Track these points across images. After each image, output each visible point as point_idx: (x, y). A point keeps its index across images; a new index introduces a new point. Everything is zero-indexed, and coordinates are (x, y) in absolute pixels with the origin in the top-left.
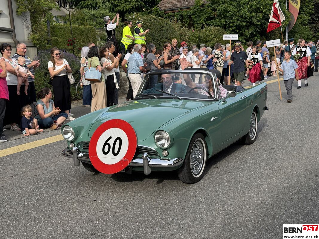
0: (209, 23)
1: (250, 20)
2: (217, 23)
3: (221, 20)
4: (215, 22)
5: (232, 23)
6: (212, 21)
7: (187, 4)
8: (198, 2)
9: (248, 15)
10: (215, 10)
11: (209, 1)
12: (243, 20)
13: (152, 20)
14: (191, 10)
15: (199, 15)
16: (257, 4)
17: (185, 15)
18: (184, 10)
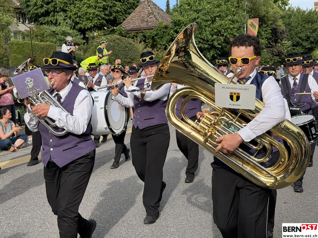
1: (212, 43)
7: (150, 25)
8: (161, 23)
9: (210, 38)
10: (177, 32)
11: (172, 22)
12: (205, 42)
13: (116, 39)
14: (154, 31)
15: (162, 36)
16: (218, 27)
17: (148, 36)
18: (147, 31)
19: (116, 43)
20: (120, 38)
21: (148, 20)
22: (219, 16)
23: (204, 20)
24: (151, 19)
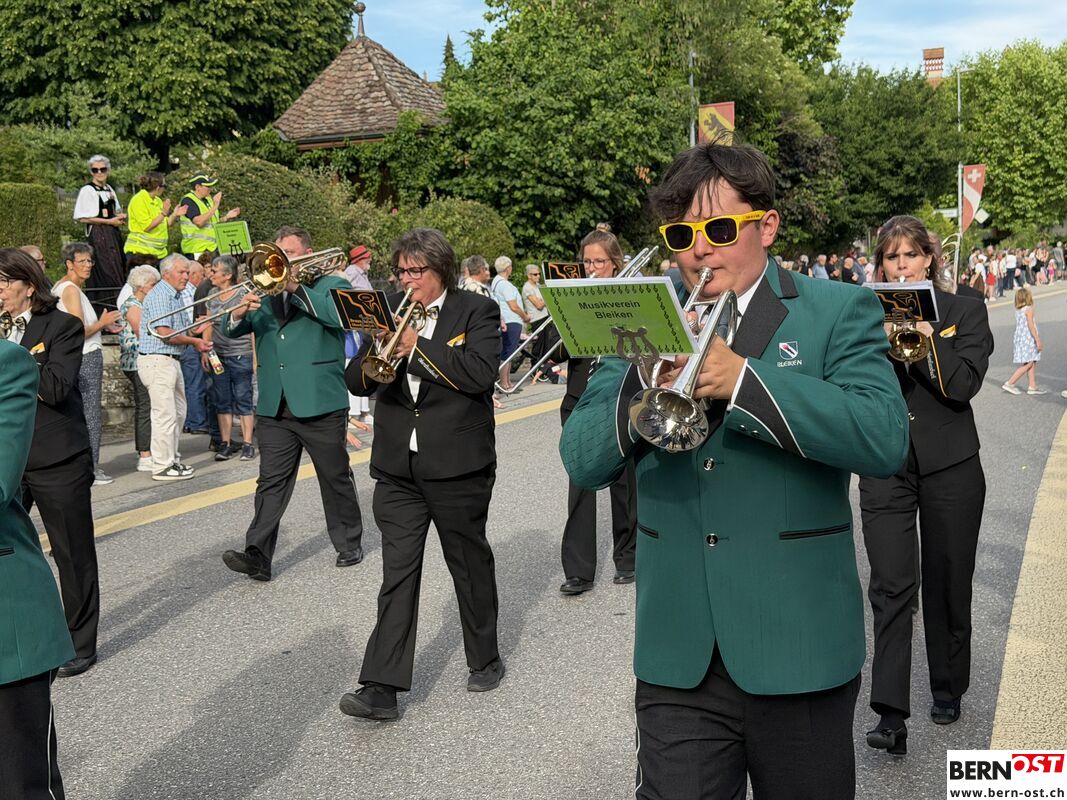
0: (447, 186)
1: (578, 182)
2: (472, 189)
3: (485, 180)
4: (464, 186)
5: (519, 189)
6: (455, 180)
7: (374, 124)
8: (410, 117)
9: (569, 166)
10: (464, 146)
11: (446, 115)
12: (554, 179)
13: (247, 171)
14: (385, 143)
15: (413, 159)
16: (596, 131)
17: (366, 159)
18: (363, 142)
19: (248, 182)
20: (263, 167)
21: (366, 106)
22: (602, 96)
23: (552, 109)
24: (375, 105)
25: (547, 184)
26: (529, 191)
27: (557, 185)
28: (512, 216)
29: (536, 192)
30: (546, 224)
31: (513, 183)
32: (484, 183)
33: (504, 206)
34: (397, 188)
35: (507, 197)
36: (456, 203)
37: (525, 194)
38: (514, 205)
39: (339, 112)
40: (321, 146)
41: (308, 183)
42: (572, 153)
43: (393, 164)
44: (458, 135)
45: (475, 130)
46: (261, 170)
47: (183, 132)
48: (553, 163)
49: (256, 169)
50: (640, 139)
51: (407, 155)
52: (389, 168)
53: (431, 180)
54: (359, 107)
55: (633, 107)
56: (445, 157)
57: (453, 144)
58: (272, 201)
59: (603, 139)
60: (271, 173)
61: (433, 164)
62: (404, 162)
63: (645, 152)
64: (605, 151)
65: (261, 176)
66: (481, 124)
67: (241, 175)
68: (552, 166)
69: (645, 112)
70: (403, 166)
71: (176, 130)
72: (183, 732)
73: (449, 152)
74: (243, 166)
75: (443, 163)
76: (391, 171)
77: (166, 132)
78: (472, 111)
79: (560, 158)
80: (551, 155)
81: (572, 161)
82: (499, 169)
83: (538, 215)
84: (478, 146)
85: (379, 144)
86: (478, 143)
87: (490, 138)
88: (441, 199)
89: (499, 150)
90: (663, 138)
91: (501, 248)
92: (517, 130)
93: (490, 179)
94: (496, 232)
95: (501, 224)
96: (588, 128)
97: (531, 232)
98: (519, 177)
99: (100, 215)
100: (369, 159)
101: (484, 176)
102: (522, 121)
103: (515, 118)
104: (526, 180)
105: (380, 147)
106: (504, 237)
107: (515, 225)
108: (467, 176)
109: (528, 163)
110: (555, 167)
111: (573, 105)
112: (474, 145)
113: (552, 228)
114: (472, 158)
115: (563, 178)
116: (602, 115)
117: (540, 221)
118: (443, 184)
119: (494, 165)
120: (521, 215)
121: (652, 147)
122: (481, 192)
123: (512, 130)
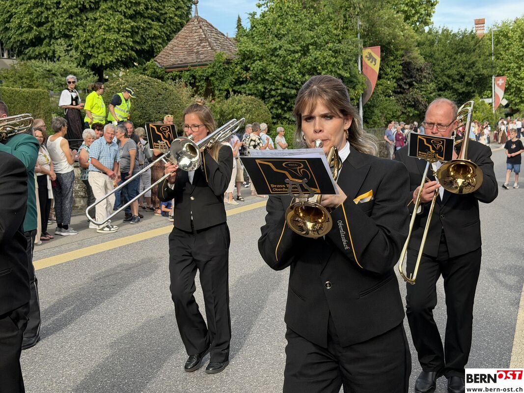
0: (239, 89)
2: (251, 90)
3: (257, 86)
4: (247, 89)
5: (274, 90)
6: (242, 86)
7: (203, 59)
8: (220, 55)
9: (298, 79)
10: (247, 69)
11: (238, 54)
12: (291, 85)
13: (141, 82)
14: (208, 68)
15: (222, 76)
16: (312, 61)
17: (199, 76)
18: (197, 68)
19: (142, 88)
20: (149, 80)
21: (199, 50)
22: (315, 44)
23: (290, 50)
24: (204, 49)
25: (288, 87)
26: (279, 91)
27: (292, 88)
28: (270, 103)
29: (283, 92)
30: (287, 107)
31: (271, 87)
32: (256, 87)
33: (267, 98)
34: (214, 90)
35: (268, 94)
36: (243, 97)
37: (277, 92)
38: (271, 98)
39: (186, 53)
40: (177, 69)
41: (171, 88)
42: (300, 72)
43: (212, 78)
44: (244, 64)
45: (252, 61)
46: (148, 82)
47: (110, 63)
48: (291, 77)
49: (146, 81)
50: (333, 65)
51: (219, 74)
52: (210, 80)
53: (231, 86)
54: (195, 51)
55: (330, 50)
56: (238, 75)
57: (241, 68)
58: (153, 97)
59: (315, 65)
60: (153, 83)
61: (232, 78)
62: (217, 77)
63: (336, 72)
64: (316, 71)
65: (148, 85)
66: (255, 58)
67: (138, 84)
68: (290, 79)
69: (336, 52)
70: (217, 79)
71: (106, 62)
72: (112, 355)
73: (239, 72)
74: (139, 80)
75: (236, 78)
76: (211, 82)
77: (102, 63)
78: (251, 52)
79: (294, 75)
80: (290, 73)
81: (300, 76)
82: (264, 80)
83: (283, 103)
84: (254, 69)
85: (205, 69)
86: (254, 68)
87: (260, 65)
88: (235, 95)
89: (264, 71)
90: (345, 64)
91: (265, 119)
92: (273, 61)
93: (259, 85)
94: (262, 111)
95: (265, 106)
96: (308, 59)
97: (280, 111)
98: (274, 84)
99: (72, 104)
100: (200, 76)
101: (257, 84)
102: (275, 56)
103: (272, 55)
104: (277, 86)
105: (206, 70)
106: (266, 113)
107: (272, 108)
108: (248, 84)
109: (278, 77)
110: (292, 79)
111: (300, 49)
112: (252, 69)
113: (290, 109)
114: (251, 75)
115: (295, 85)
116: (315, 53)
117: (284, 106)
118: (236, 88)
119: (261, 78)
120: (275, 103)
121: (339, 69)
122: (255, 92)
123: (270, 61)
